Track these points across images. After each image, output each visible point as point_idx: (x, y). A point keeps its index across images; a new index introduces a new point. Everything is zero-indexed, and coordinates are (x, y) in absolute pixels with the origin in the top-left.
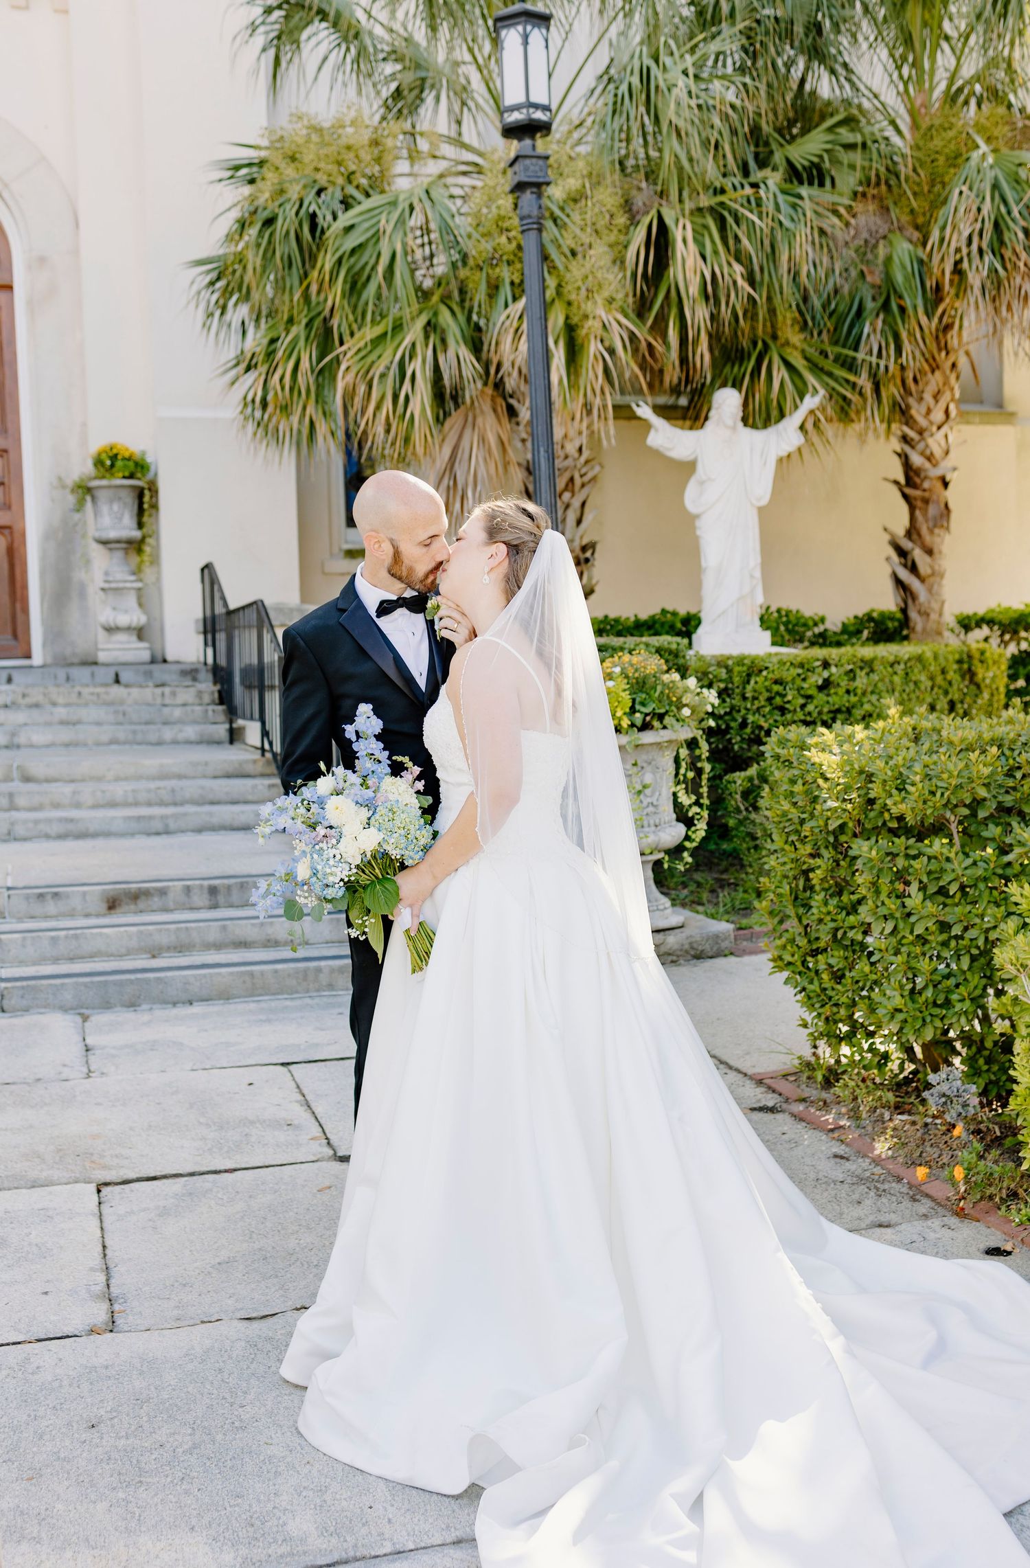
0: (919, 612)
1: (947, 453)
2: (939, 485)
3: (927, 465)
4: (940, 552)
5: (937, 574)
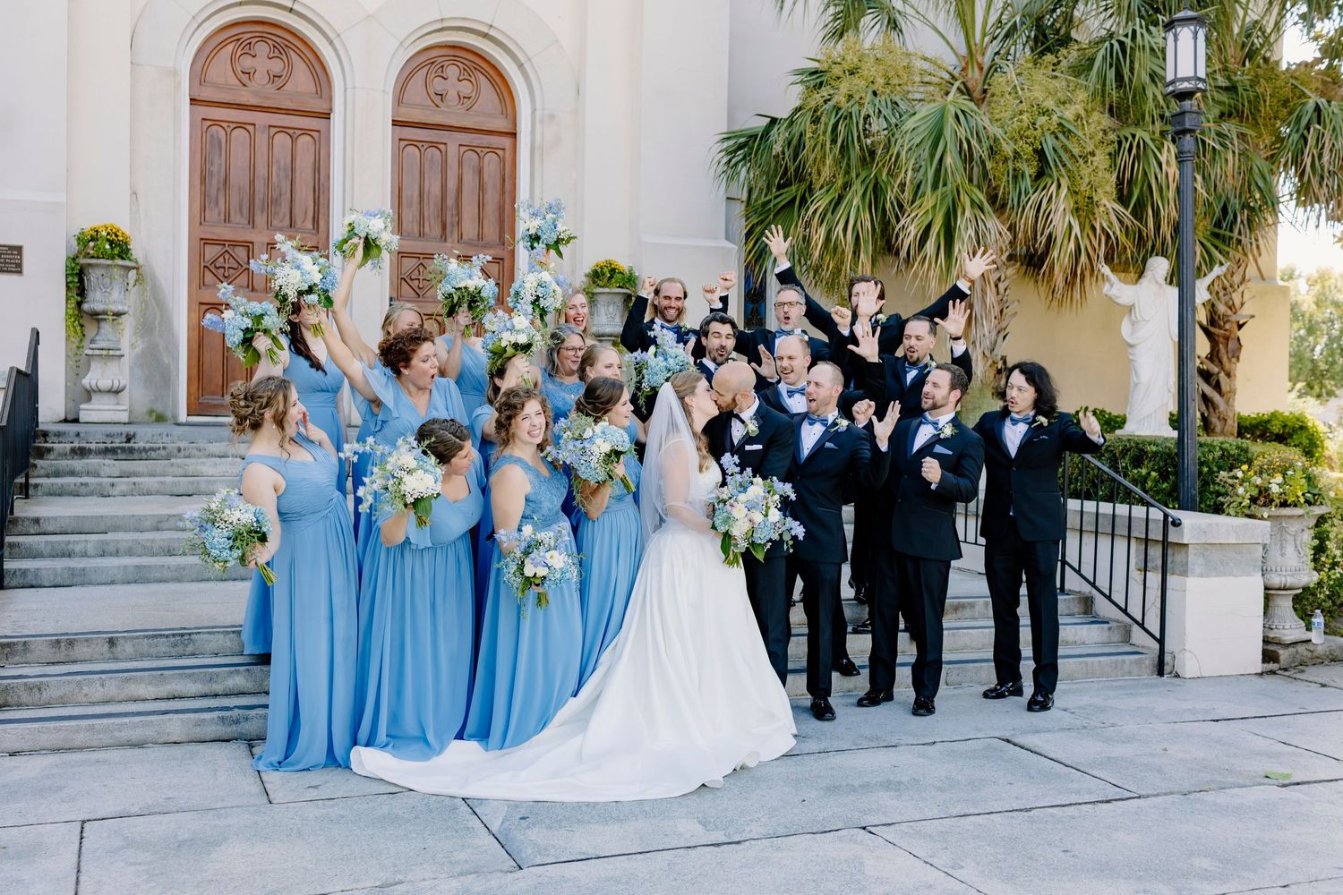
0: (1219, 418)
1: (1242, 304)
2: (1236, 327)
3: (1229, 312)
4: (1235, 376)
5: (1233, 391)
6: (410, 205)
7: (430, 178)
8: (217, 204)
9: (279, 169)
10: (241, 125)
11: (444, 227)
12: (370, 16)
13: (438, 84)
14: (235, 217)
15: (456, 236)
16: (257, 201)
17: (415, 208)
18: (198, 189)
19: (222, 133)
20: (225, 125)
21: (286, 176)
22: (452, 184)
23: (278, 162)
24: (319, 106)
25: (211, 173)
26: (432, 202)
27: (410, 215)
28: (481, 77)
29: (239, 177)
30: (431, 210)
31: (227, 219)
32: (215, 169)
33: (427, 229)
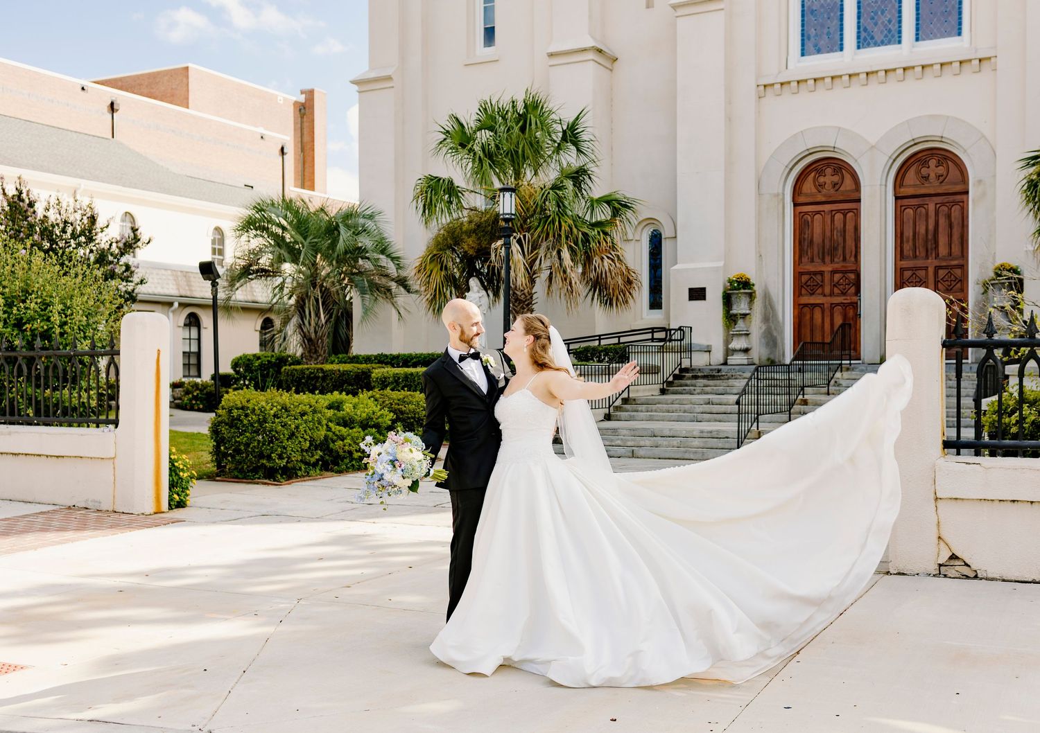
6: (908, 241)
7: (919, 225)
8: (807, 254)
9: (837, 231)
10: (818, 212)
11: (927, 251)
12: (872, 147)
13: (924, 171)
14: (816, 259)
15: (934, 255)
16: (826, 250)
17: (911, 243)
18: (797, 248)
19: (809, 218)
20: (810, 214)
21: (841, 235)
22: (931, 227)
23: (837, 228)
24: (854, 196)
25: (804, 239)
26: (920, 237)
27: (907, 247)
28: (950, 163)
29: (817, 238)
30: (920, 243)
31: (812, 261)
32: (806, 236)
33: (918, 253)
